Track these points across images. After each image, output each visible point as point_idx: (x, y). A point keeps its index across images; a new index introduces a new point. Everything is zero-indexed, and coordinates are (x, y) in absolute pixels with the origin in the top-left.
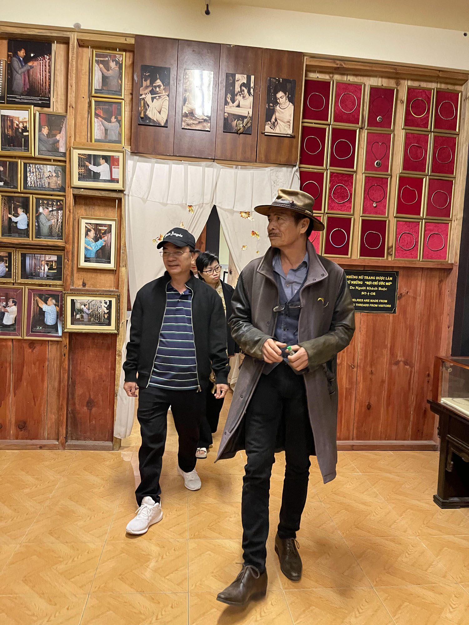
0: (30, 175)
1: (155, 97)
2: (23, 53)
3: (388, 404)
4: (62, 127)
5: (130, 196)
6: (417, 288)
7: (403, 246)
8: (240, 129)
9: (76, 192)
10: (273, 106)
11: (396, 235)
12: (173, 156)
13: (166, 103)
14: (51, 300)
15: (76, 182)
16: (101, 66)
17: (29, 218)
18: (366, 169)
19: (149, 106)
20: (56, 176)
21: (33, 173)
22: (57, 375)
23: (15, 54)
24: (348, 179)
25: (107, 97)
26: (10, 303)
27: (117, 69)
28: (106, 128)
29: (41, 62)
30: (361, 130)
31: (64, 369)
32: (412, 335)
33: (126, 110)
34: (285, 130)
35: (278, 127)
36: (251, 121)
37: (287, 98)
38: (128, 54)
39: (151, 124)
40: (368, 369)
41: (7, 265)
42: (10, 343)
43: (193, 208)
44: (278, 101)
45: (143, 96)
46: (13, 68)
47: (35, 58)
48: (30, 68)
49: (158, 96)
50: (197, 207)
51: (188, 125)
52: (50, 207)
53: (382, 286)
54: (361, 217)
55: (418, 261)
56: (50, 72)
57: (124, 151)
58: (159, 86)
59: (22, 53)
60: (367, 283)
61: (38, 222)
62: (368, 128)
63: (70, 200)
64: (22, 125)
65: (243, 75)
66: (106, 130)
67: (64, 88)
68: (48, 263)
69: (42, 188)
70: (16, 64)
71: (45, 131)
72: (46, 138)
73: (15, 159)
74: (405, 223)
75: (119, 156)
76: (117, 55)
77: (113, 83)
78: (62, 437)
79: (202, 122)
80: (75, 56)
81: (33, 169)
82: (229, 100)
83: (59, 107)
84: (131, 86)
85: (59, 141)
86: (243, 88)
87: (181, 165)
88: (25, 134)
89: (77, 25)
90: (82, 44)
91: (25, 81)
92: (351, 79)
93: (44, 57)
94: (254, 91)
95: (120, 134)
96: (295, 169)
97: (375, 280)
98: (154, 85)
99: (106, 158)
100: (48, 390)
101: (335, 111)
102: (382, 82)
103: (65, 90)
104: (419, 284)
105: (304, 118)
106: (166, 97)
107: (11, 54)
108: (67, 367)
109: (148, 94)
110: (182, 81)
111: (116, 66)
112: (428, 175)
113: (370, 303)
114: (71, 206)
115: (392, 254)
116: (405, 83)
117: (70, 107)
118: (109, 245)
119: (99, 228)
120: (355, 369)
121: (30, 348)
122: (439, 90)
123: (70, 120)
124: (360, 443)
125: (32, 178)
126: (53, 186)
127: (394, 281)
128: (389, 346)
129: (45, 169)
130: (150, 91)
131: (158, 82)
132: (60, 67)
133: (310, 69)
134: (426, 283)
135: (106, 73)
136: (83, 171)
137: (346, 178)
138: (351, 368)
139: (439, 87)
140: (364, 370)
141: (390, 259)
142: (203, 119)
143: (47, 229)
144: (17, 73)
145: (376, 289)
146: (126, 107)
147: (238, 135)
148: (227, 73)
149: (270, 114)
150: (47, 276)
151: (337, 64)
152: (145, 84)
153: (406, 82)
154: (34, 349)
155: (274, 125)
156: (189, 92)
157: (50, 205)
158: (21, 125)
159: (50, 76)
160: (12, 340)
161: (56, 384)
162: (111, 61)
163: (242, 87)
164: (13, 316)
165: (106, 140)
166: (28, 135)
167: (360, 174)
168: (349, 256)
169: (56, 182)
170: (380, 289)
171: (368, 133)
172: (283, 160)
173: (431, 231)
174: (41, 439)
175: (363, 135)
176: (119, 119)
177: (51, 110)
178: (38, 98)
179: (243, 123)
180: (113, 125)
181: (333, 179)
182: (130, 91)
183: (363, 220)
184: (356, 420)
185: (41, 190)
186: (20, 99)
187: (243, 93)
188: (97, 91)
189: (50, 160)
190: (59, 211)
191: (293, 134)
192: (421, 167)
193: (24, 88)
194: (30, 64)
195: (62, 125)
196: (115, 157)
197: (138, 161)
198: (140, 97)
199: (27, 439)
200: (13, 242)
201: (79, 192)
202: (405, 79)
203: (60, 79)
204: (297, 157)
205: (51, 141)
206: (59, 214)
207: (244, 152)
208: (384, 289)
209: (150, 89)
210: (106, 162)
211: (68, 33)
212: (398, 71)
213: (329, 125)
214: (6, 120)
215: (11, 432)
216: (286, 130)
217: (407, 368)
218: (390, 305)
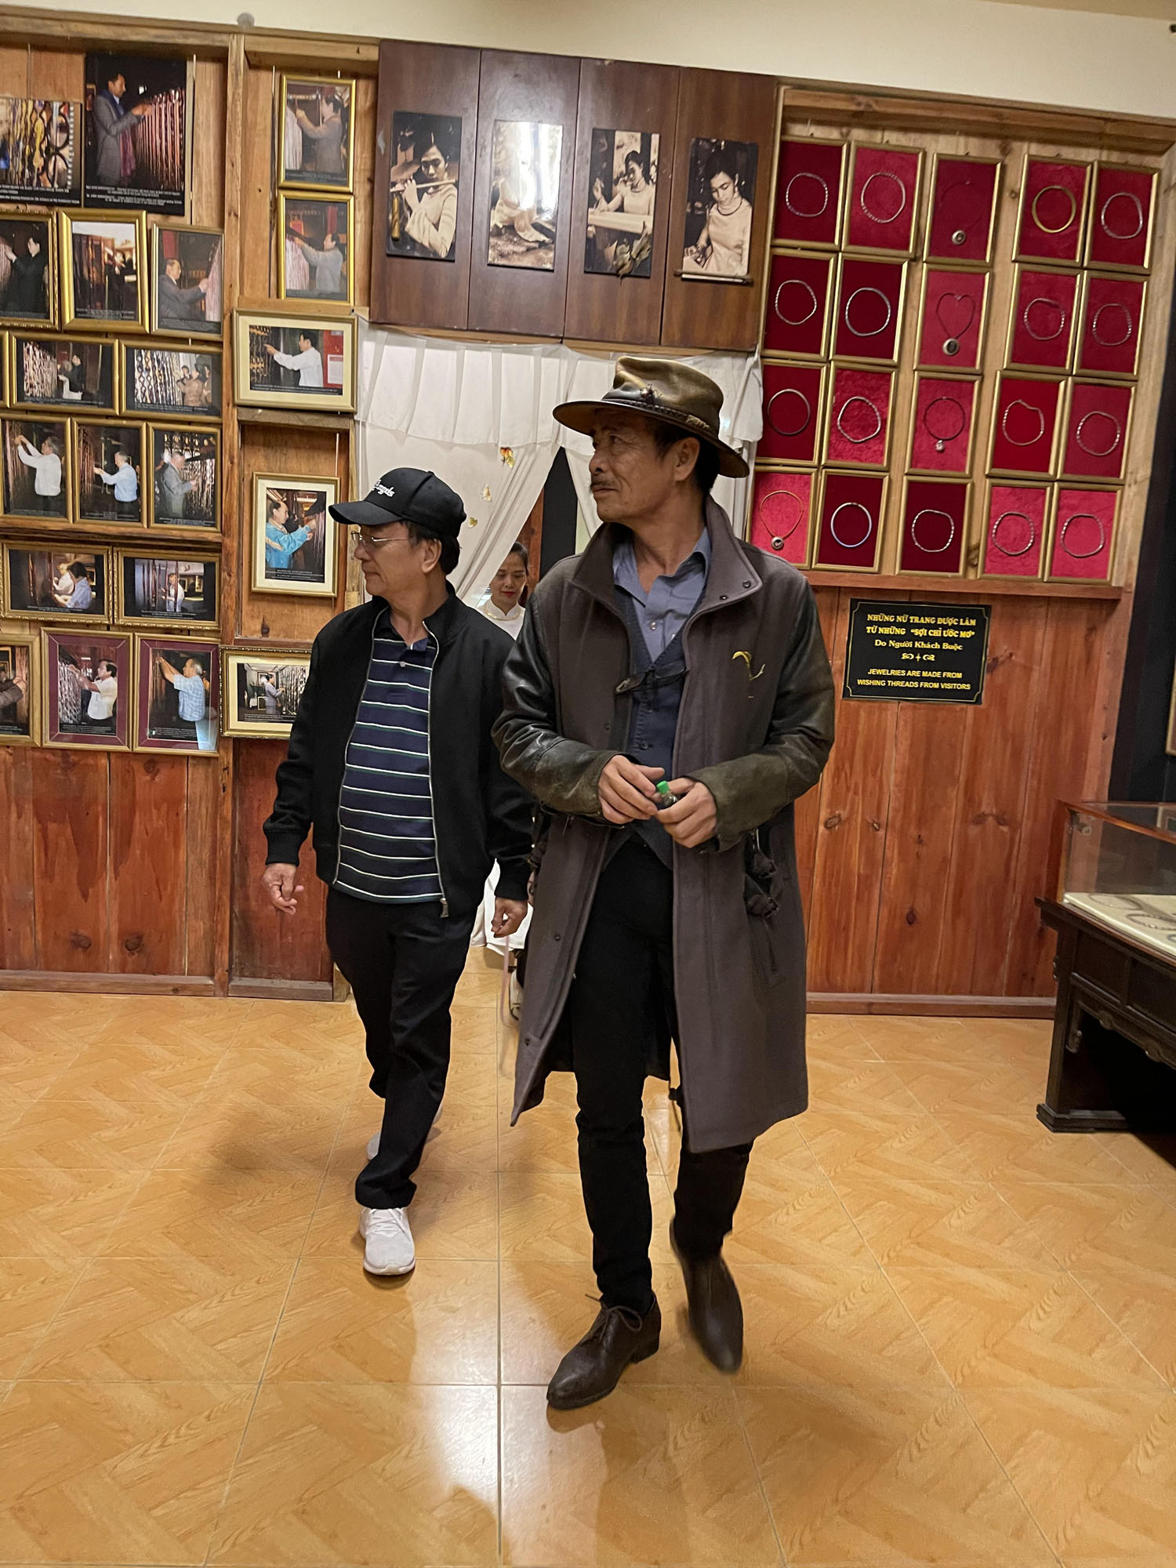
0: (141, 376)
1: (425, 190)
2: (121, 86)
3: (957, 913)
4: (211, 263)
5: (367, 425)
6: (1033, 645)
7: (1004, 545)
8: (623, 265)
9: (247, 415)
10: (703, 208)
11: (989, 517)
12: (467, 330)
13: (452, 203)
14: (192, 666)
15: (246, 393)
16: (301, 113)
17: (139, 475)
18: (922, 361)
19: (410, 209)
20: (198, 378)
21: (148, 370)
22: (208, 833)
23: (103, 89)
24: (878, 384)
25: (314, 190)
26: (103, 671)
27: (338, 120)
28: (313, 264)
29: (163, 106)
30: (914, 264)
31: (223, 818)
32: (1017, 754)
33: (358, 218)
34: (729, 266)
35: (713, 260)
36: (649, 246)
37: (736, 189)
38: (362, 83)
39: (417, 254)
40: (913, 832)
41: (94, 584)
42: (104, 761)
43: (512, 454)
44: (715, 195)
45: (399, 187)
46: (100, 121)
47: (148, 98)
48: (136, 121)
49: (434, 187)
50: (522, 451)
51: (502, 255)
52: (186, 450)
53: (951, 640)
54: (907, 474)
55: (1038, 581)
56: (182, 131)
57: (354, 320)
58: (435, 163)
59: (117, 86)
60: (916, 632)
61: (160, 486)
62: (932, 259)
63: (233, 434)
64: (121, 259)
65: (633, 133)
66: (313, 269)
67: (215, 168)
68: (183, 579)
69: (168, 405)
70: (105, 112)
71: (174, 271)
72: (178, 289)
73: (107, 337)
74: (1010, 490)
75: (342, 332)
76: (337, 88)
77: (329, 157)
78: (220, 970)
79: (534, 248)
80: (240, 91)
81: (147, 363)
82: (598, 194)
83: (204, 214)
84: (369, 162)
85: (205, 294)
86: (633, 165)
87: (485, 353)
88: (128, 278)
89: (246, 19)
90: (256, 62)
91: (125, 152)
92: (894, 139)
93: (169, 93)
94: (657, 171)
95: (345, 278)
96: (751, 361)
97: (935, 627)
98: (423, 159)
99: (312, 336)
100: (189, 865)
101: (851, 217)
102: (966, 147)
103: (218, 173)
104: (1040, 634)
105: (776, 235)
106: (450, 189)
107: (93, 90)
108: (230, 815)
109: (409, 181)
110: (488, 150)
111: (333, 114)
112: (1071, 375)
113: (921, 679)
114: (233, 450)
115: (977, 565)
116: (1021, 148)
117: (230, 214)
118: (321, 539)
119: (299, 499)
120: (882, 833)
121: (148, 772)
122: (1106, 166)
123: (230, 243)
124: (889, 999)
125: (146, 384)
126: (192, 401)
127: (980, 629)
128: (962, 778)
129: (174, 362)
130: (414, 175)
131: (434, 153)
132: (206, 117)
133: (793, 115)
134: (1056, 635)
135: (310, 130)
136: (260, 365)
137: (873, 382)
138: (871, 829)
139: (1104, 158)
140: (902, 834)
141: (971, 576)
142: (537, 241)
143: (181, 502)
144: (108, 132)
145: (937, 646)
146: (357, 212)
147: (619, 279)
148: (594, 130)
149: (694, 228)
150: (183, 609)
151: (859, 104)
152: (401, 157)
153: (1025, 146)
154: (156, 775)
155: (704, 256)
156: (505, 176)
157: (187, 446)
158: (118, 258)
159: (183, 140)
160: (109, 753)
161: (206, 855)
162: (324, 101)
163: (630, 163)
164: (110, 700)
165: (312, 291)
166: (137, 281)
167: (908, 372)
168: (876, 568)
169: (199, 391)
170: (946, 646)
171: (929, 271)
172: (723, 337)
173: (1072, 508)
174: (175, 974)
175: (917, 275)
176: (342, 241)
177: (185, 221)
178: (157, 193)
179: (631, 250)
180: (329, 256)
181: (843, 383)
182: (368, 174)
183: (911, 484)
184: (880, 947)
185: (165, 411)
186: (116, 196)
187: (631, 176)
188: (290, 175)
189: (184, 340)
190: (208, 461)
191: (748, 277)
192: (1055, 354)
193: (125, 170)
194: (137, 111)
195: (213, 257)
196: (333, 334)
197: (388, 343)
198: (392, 190)
199: (144, 972)
200: (106, 532)
201: (253, 416)
202: (1022, 139)
203: (206, 146)
204: (758, 333)
205: (188, 293)
206: (208, 468)
207: (632, 319)
208: (956, 647)
209: (415, 168)
210: (314, 344)
211: (224, 37)
212: (1003, 122)
213: (836, 252)
214: (84, 246)
215: (111, 957)
216: (731, 266)
217: (1002, 832)
218: (968, 685)
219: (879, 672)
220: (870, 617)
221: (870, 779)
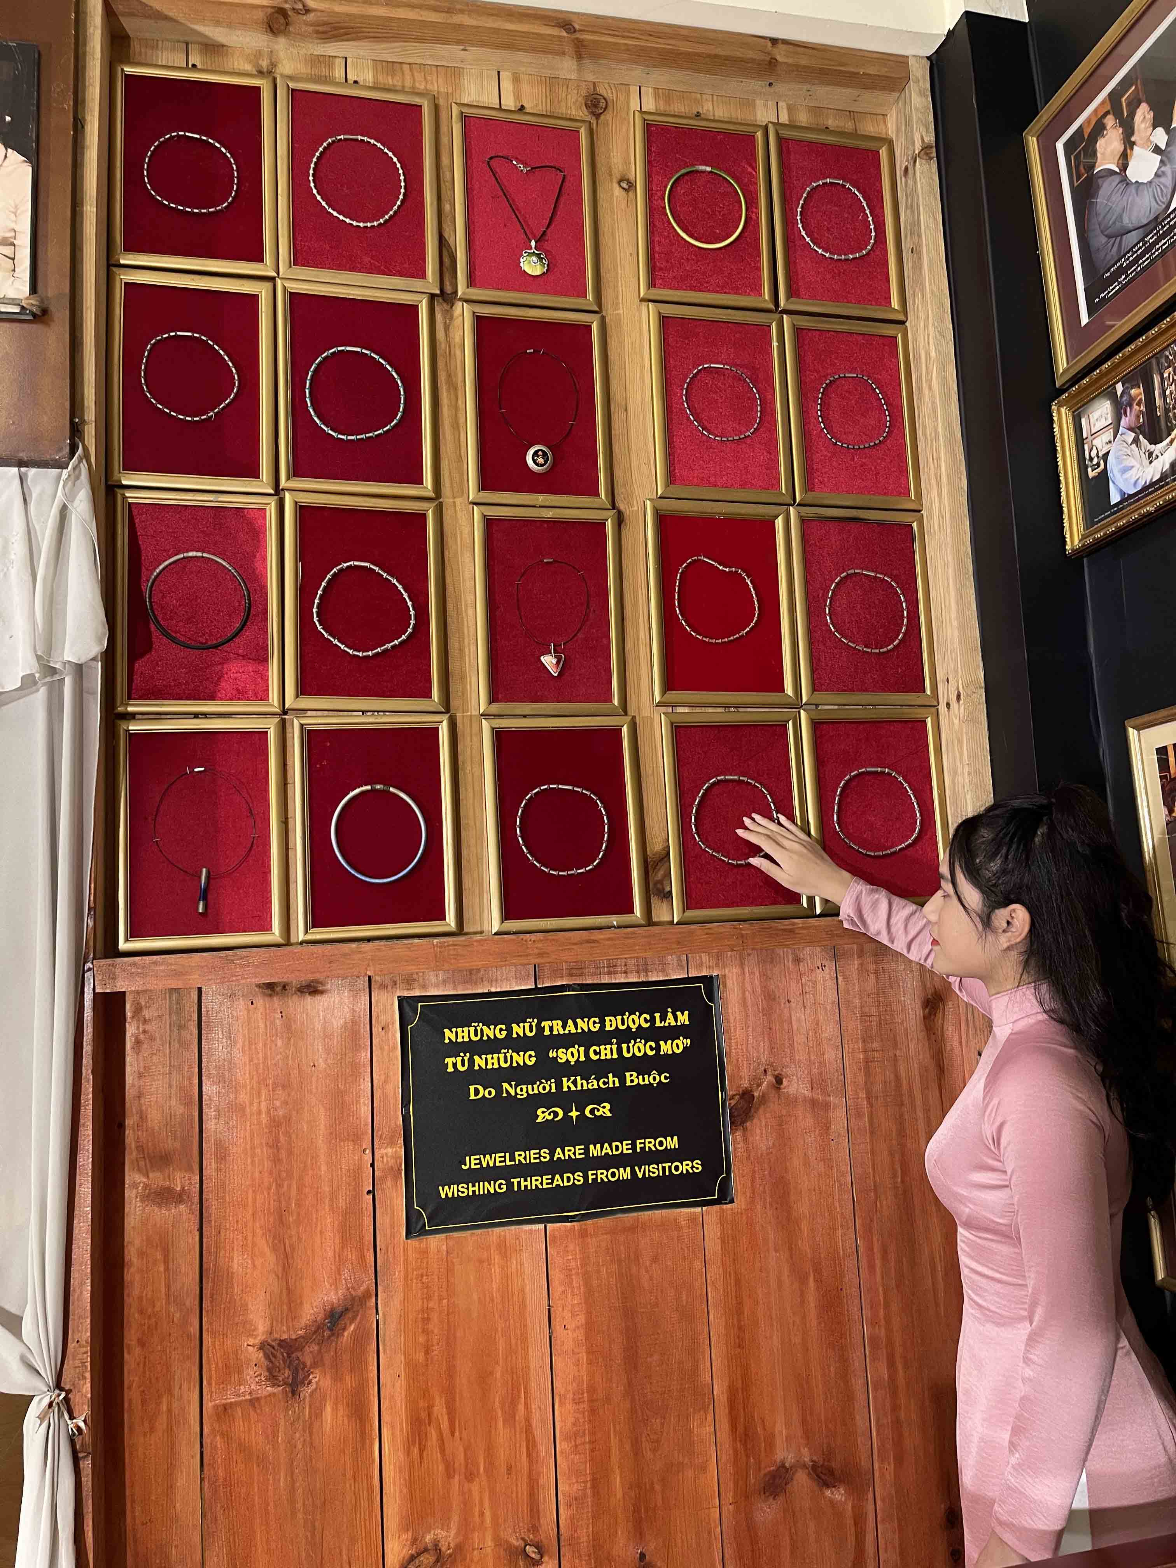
11: (679, 795)
18: (485, 486)
24: (401, 536)
30: (440, 304)
40: (623, 1547)
53: (642, 1065)
54: (488, 717)
60: (562, 1055)
62: (477, 292)
97: (603, 1037)
101: (292, 214)
102: (517, 94)
112: (794, 504)
113: (587, 1164)
115: (670, 892)
116: (628, 102)
120: (549, 1566)
122: (788, 133)
127: (700, 1032)
128: (720, 1390)
138: (523, 1562)
139: (785, 120)
141: (662, 918)
145: (613, 1081)
153: (634, 97)
167: (458, 508)
168: (450, 922)
170: (632, 1079)
171: (477, 318)
173: (849, 762)
175: (453, 325)
181: (315, 539)
183: (500, 735)
208: (655, 1078)
213: (271, 280)
217: (832, 1503)
218: (697, 1163)
219: (488, 1161)
220: (449, 1035)
221: (502, 1433)
